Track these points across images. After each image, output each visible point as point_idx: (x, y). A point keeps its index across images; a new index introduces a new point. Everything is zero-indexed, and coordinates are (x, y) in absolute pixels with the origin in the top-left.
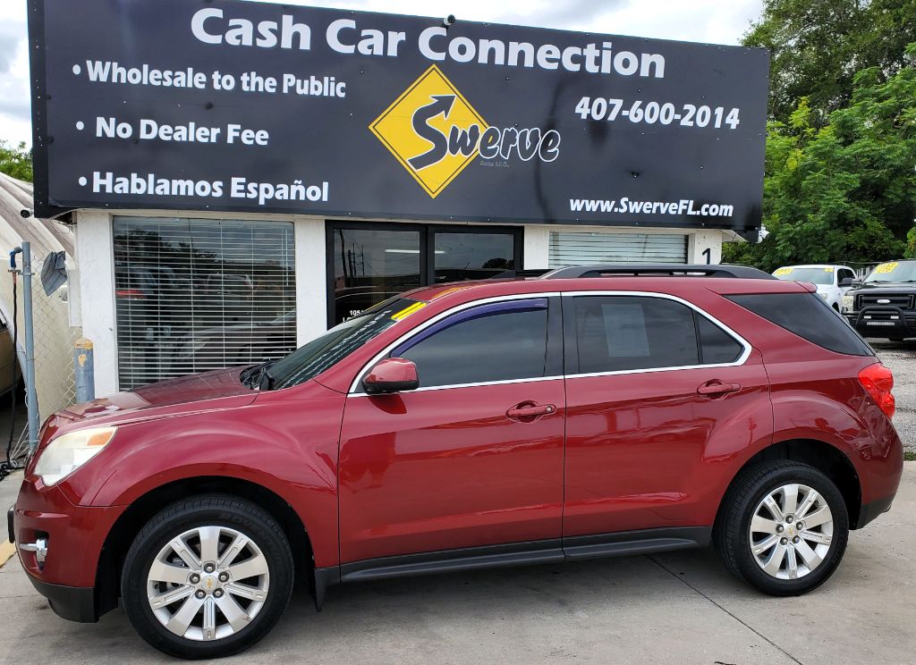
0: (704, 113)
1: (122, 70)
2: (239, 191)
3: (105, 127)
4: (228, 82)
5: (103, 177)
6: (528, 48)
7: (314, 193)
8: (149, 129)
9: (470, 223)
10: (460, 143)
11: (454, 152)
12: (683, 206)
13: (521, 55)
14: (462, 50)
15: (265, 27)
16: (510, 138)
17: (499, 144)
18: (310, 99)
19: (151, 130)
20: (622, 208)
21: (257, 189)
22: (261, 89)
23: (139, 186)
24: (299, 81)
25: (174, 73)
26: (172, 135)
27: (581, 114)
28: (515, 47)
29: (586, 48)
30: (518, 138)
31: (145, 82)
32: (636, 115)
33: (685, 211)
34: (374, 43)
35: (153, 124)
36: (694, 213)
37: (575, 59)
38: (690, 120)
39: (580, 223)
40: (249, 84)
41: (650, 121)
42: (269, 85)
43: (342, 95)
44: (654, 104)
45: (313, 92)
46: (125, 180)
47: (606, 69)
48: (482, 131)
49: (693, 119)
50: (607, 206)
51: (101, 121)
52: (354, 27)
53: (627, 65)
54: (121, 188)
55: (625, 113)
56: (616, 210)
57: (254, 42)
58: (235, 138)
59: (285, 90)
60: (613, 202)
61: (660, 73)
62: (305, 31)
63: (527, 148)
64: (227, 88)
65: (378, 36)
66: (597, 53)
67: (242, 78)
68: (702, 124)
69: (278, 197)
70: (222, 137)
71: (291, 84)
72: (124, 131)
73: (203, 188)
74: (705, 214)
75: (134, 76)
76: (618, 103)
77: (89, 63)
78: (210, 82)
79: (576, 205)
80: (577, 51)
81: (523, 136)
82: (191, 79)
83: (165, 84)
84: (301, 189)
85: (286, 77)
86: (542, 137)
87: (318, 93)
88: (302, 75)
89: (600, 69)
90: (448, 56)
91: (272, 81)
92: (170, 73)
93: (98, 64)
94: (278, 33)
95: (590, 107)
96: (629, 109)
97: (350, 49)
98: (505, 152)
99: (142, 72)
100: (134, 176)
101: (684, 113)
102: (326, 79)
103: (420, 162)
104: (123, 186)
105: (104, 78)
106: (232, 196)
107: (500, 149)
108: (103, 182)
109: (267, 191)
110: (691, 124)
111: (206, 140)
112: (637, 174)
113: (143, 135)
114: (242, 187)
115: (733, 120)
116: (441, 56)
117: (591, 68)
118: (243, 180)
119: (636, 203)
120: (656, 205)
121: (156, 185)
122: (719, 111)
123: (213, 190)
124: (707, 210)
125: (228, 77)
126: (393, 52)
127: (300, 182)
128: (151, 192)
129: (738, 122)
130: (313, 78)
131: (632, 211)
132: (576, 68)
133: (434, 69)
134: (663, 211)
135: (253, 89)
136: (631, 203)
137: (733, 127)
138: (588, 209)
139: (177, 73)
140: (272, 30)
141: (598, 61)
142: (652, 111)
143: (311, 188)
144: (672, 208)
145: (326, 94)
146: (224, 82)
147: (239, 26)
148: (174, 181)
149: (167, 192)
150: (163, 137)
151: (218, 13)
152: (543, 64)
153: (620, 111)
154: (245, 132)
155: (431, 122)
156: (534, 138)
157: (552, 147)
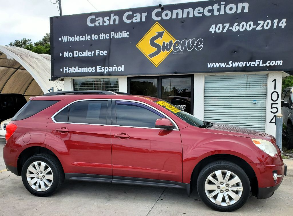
0: (268, 24)
1: (70, 38)
2: (99, 70)
3: (67, 54)
4: (96, 37)
5: (66, 68)
6: (191, 10)
7: (120, 69)
8: (76, 54)
10: (166, 47)
11: (164, 50)
12: (258, 62)
13: (188, 13)
14: (167, 15)
15: (106, 18)
16: (184, 43)
17: (180, 46)
18: (118, 39)
19: (78, 54)
20: (230, 65)
21: (104, 69)
22: (105, 38)
23: (74, 70)
24: (115, 34)
25: (82, 37)
26: (82, 55)
27: (212, 31)
28: (186, 11)
29: (214, 6)
30: (187, 43)
31: (75, 40)
32: (235, 29)
33: (258, 65)
34: (137, 18)
35: (77, 52)
36: (263, 65)
37: (209, 11)
38: (261, 27)
39: (212, 72)
40: (102, 37)
41: (241, 30)
42: (107, 36)
43: (128, 36)
44: (244, 23)
45: (119, 37)
46: (71, 69)
47: (222, 12)
48: (174, 42)
49: (263, 26)
50: (223, 65)
51: (65, 52)
53: (232, 9)
54: (70, 71)
55: (230, 28)
56: (227, 66)
57: (103, 24)
58: (98, 54)
59: (111, 37)
60: (226, 63)
61: (246, 10)
62: (117, 18)
63: (190, 46)
64: (96, 39)
65: (139, 15)
66: (219, 7)
67: (100, 35)
68: (266, 28)
69: (110, 71)
70: (95, 54)
71: (113, 35)
72: (71, 55)
74: (268, 65)
75: (73, 39)
77: (63, 37)
78: (91, 37)
79: (210, 65)
80: (210, 8)
81: (189, 42)
82: (87, 38)
83: (80, 40)
84: (116, 68)
85: (112, 33)
86: (196, 41)
87: (121, 37)
88: (116, 32)
89: (220, 13)
90: (162, 18)
91: (108, 35)
92: (81, 37)
93: (65, 37)
94: (109, 20)
95: (216, 28)
96: (232, 27)
97: (130, 21)
98: (182, 49)
99: (75, 37)
100: (73, 67)
101: (258, 25)
102: (123, 32)
103: (152, 55)
105: (66, 41)
106: (98, 71)
107: (180, 48)
108: (66, 70)
109: (107, 69)
110: (262, 28)
111: (91, 55)
112: (236, 52)
113: (75, 56)
114: (100, 69)
115: (283, 24)
116: (159, 18)
117: (216, 13)
118: (100, 66)
119: (236, 63)
120: (245, 63)
121: (78, 70)
122: (276, 21)
123: (92, 70)
124: (269, 63)
126: (143, 20)
127: (116, 66)
128: (77, 72)
129: (285, 24)
130: (119, 32)
131: (234, 66)
132: (210, 14)
133: (157, 23)
134: (248, 65)
135: (103, 38)
136: (233, 63)
138: (215, 66)
139: (83, 37)
140: (108, 19)
141: (219, 10)
142: (243, 26)
143: (119, 67)
144: (252, 64)
145: (123, 37)
146: (95, 37)
147: (99, 20)
148: (83, 68)
149: (81, 72)
150: (80, 56)
151: (93, 17)
152: (197, 15)
153: (228, 28)
154: (101, 52)
155: (156, 41)
156: (193, 43)
157: (200, 45)
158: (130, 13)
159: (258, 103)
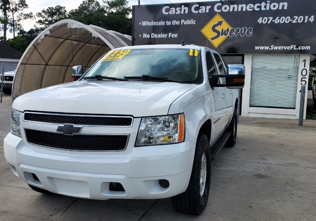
0: (301, 19)
1: (148, 23)
3: (145, 36)
6: (244, 6)
9: (225, 54)
10: (224, 33)
12: (292, 47)
13: (242, 8)
14: (225, 8)
15: (178, 9)
16: (238, 30)
17: (235, 32)
18: (187, 25)
19: (154, 36)
20: (272, 48)
22: (176, 24)
24: (185, 21)
27: (259, 22)
28: (240, 6)
29: (262, 3)
30: (240, 30)
31: (153, 25)
32: (277, 21)
33: (293, 49)
34: (203, 9)
35: (154, 34)
36: (296, 49)
37: (258, 7)
39: (258, 53)
40: (174, 23)
41: (281, 22)
42: (178, 23)
43: (195, 23)
44: (284, 17)
47: (268, 9)
49: (297, 20)
50: (267, 48)
51: (144, 34)
52: (198, 6)
53: (275, 6)
55: (273, 21)
56: (270, 49)
57: (175, 13)
58: (170, 36)
59: (182, 24)
60: (269, 47)
61: (286, 8)
62: (187, 9)
63: (243, 33)
64: (169, 24)
65: (204, 7)
66: (265, 4)
67: (172, 22)
68: (299, 22)
70: (168, 36)
71: (183, 22)
72: (148, 36)
75: (151, 24)
77: (142, 22)
78: (166, 23)
79: (257, 48)
80: (259, 5)
81: (242, 30)
82: (162, 23)
83: (157, 25)
85: (182, 20)
86: (247, 30)
87: (189, 24)
88: (186, 20)
89: (266, 9)
90: (222, 11)
93: (144, 22)
94: (181, 10)
95: (262, 20)
96: (275, 19)
97: (197, 12)
98: (236, 35)
99: (152, 22)
101: (294, 19)
102: (191, 20)
103: (213, 39)
105: (145, 25)
110: (296, 22)
111: (164, 37)
112: (277, 38)
113: (152, 37)
115: (312, 19)
116: (220, 11)
117: (263, 9)
119: (276, 47)
120: (283, 47)
122: (307, 17)
124: (301, 48)
125: (170, 22)
126: (207, 11)
129: (314, 20)
130: (188, 20)
131: (275, 49)
132: (258, 9)
133: (218, 14)
134: (285, 49)
135: (175, 24)
138: (261, 49)
139: (159, 22)
140: (179, 10)
141: (265, 7)
142: (283, 19)
144: (288, 48)
145: (191, 24)
146: (168, 23)
147: (172, 10)
150: (156, 37)
151: (168, 7)
152: (248, 9)
153: (272, 20)
154: (173, 34)
155: (216, 28)
156: (245, 30)
157: (250, 32)
158: (198, 5)
159: (292, 77)
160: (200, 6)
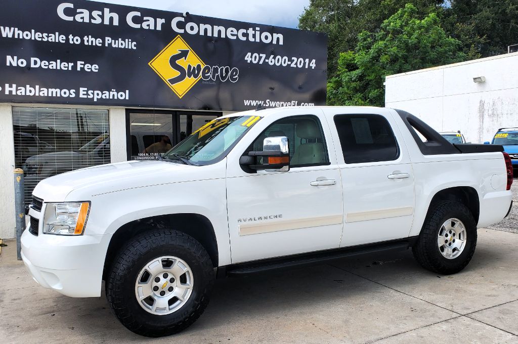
0: (301, 61)
1: (20, 32)
2: (83, 94)
3: (13, 61)
4: (77, 40)
5: (11, 86)
6: (222, 29)
7: (121, 96)
8: (35, 63)
9: (197, 110)
10: (192, 72)
11: (190, 77)
12: (293, 104)
13: (219, 32)
14: (192, 28)
15: (95, 13)
16: (216, 70)
17: (211, 74)
18: (119, 49)
19: (37, 63)
20: (267, 104)
21: (93, 94)
22: (94, 44)
23: (30, 91)
24: (113, 41)
25: (48, 35)
26: (48, 66)
27: (247, 60)
28: (216, 28)
29: (248, 30)
30: (219, 71)
31: (33, 38)
32: (271, 62)
34: (149, 23)
35: (38, 60)
37: (244, 35)
38: (294, 64)
40: (88, 41)
41: (278, 65)
42: (98, 42)
43: (135, 48)
44: (279, 57)
45: (120, 46)
46: (23, 89)
47: (258, 40)
48: (203, 67)
49: (296, 64)
50: (260, 103)
51: (9, 58)
53: (267, 38)
54: (21, 93)
55: (267, 61)
56: (264, 105)
57: (90, 20)
58: (81, 68)
59: (107, 45)
60: (263, 102)
61: (281, 43)
62: (116, 17)
63: (224, 75)
64: (76, 43)
65: (152, 20)
67: (84, 38)
68: (300, 66)
69: (104, 97)
70: (75, 67)
71: (110, 42)
72: (22, 63)
73: (65, 93)
75: (27, 35)
76: (264, 56)
77: (2, 28)
78: (67, 40)
79: (247, 103)
80: (244, 31)
81: (222, 70)
82: (58, 38)
83: (44, 40)
84: (115, 93)
85: (107, 38)
86: (230, 71)
87: (123, 47)
88: (115, 38)
89: (255, 40)
90: (185, 31)
91: (99, 40)
92: (47, 34)
93: (7, 28)
94: (102, 17)
95: (251, 57)
96: (268, 59)
97: (138, 26)
98: (213, 78)
99: (31, 33)
100: (28, 86)
101: (292, 61)
102: (127, 40)
104: (22, 91)
105: (10, 36)
106: (80, 97)
107: (211, 76)
108: (11, 89)
109: (98, 94)
110: (295, 66)
111: (66, 69)
112: (273, 89)
113: (32, 66)
114: (85, 93)
115: (313, 65)
116: (182, 31)
117: (251, 39)
118: (86, 89)
119: (273, 102)
120: (282, 103)
121: (40, 91)
122: (307, 60)
123: (70, 94)
125: (77, 37)
126: (159, 28)
127: (115, 90)
128: (37, 94)
129: (315, 65)
130: (120, 39)
131: (271, 105)
132: (244, 39)
133: (179, 37)
135: (90, 44)
136: (270, 102)
137: (313, 68)
138: (252, 104)
139: (50, 35)
140: (98, 15)
141: (254, 36)
142: (278, 60)
143: (120, 93)
145: (127, 47)
146: (75, 40)
147: (82, 13)
148: (50, 89)
149: (46, 95)
150: (43, 67)
151: (70, 5)
152: (230, 37)
153: (265, 60)
154: (87, 65)
155: (178, 62)
156: (227, 71)
157: (235, 76)
158: (139, 14)
160: (143, 15)
